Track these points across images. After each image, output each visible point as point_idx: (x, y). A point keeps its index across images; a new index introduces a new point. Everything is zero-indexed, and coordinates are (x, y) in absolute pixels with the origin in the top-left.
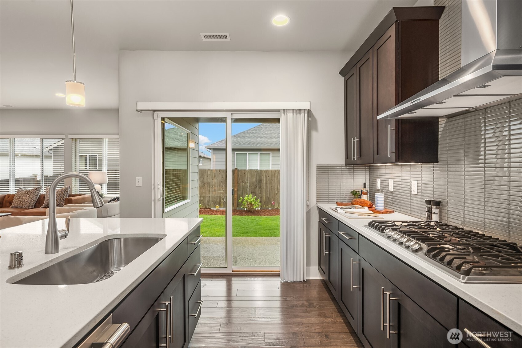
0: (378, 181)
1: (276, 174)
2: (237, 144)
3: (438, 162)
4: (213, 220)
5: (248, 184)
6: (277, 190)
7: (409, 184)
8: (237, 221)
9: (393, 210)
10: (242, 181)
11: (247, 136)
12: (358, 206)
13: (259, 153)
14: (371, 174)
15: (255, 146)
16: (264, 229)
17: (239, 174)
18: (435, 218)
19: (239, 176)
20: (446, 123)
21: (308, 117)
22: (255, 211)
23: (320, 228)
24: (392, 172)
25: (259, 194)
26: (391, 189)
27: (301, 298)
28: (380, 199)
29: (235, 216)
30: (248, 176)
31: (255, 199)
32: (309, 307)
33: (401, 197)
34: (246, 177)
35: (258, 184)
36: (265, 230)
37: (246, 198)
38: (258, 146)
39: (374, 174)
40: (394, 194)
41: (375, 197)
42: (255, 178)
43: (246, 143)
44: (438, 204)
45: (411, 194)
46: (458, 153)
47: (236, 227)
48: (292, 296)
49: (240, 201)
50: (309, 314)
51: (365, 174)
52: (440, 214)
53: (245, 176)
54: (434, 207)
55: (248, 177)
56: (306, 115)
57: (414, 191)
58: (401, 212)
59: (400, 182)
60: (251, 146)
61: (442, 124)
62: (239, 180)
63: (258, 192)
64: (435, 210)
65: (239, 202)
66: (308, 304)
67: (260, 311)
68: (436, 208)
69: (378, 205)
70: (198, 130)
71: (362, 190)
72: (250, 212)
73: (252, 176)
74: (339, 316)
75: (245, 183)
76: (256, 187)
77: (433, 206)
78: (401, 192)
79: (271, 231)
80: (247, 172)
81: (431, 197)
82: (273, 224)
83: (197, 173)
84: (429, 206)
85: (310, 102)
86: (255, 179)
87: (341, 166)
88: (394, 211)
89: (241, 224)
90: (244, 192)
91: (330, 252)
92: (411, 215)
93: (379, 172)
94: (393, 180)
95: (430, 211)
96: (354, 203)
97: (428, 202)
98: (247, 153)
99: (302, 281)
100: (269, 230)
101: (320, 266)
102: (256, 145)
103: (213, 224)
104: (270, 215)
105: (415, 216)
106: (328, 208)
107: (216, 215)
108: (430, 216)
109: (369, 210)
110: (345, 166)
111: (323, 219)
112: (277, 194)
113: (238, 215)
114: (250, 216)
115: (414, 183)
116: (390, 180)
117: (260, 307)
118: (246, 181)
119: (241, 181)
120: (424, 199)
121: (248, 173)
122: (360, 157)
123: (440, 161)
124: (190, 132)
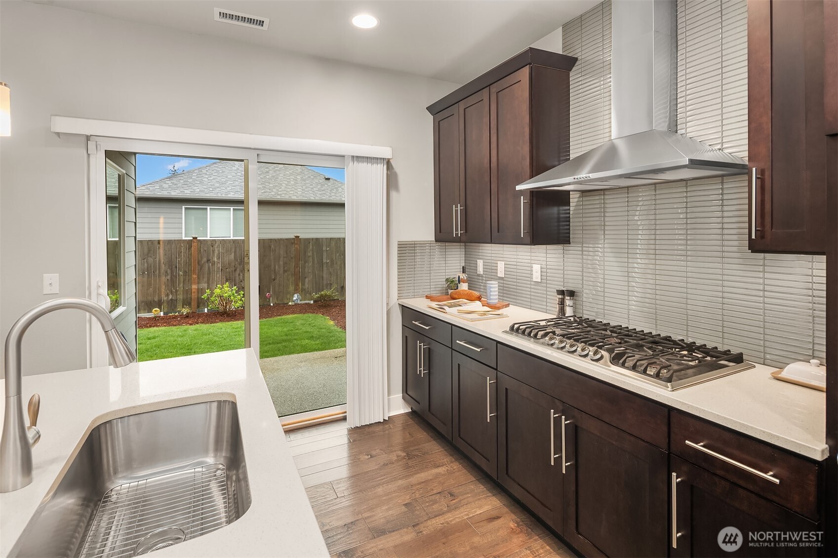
0: (480, 263)
1: (272, 246)
2: (186, 191)
3: (570, 244)
4: (154, 338)
5: (220, 265)
6: (275, 272)
7: (529, 269)
8: (206, 335)
9: (507, 303)
10: (208, 261)
11: (207, 176)
12: (461, 300)
13: (232, 208)
14: (466, 253)
15: (224, 195)
16: (265, 343)
17: (201, 247)
18: (569, 312)
19: (200, 251)
20: (580, 197)
21: (388, 169)
22: (236, 313)
23: (406, 337)
24: (502, 252)
25: (241, 282)
26: (501, 274)
27: (392, 448)
28: (494, 287)
29: (198, 325)
30: (219, 250)
31: (234, 292)
32: (409, 459)
33: (516, 286)
34: (216, 252)
35: (240, 265)
36: (266, 345)
37: (217, 291)
38: (229, 196)
39: (471, 253)
40: (506, 281)
41: (487, 288)
42: (233, 254)
43: (206, 190)
44: (572, 294)
45: (531, 281)
46: (596, 234)
47: (208, 347)
48: (377, 448)
49: (205, 296)
50: (414, 470)
51: (459, 253)
52: (574, 307)
53: (213, 251)
54: (569, 298)
55: (219, 253)
56: (385, 166)
57: (537, 277)
58: (517, 304)
59: (515, 265)
60: (215, 195)
61: (574, 199)
62: (202, 257)
63: (239, 278)
64: (568, 301)
65: (204, 299)
66: (405, 454)
67: (340, 485)
68: (570, 299)
69: (491, 297)
70: (135, 167)
71: (459, 277)
72: (225, 315)
73: (227, 251)
74: (453, 460)
75: (213, 264)
76: (235, 270)
77: (567, 298)
78: (517, 279)
79: (279, 345)
80: (217, 243)
81: (561, 286)
82: (276, 333)
83: (134, 252)
84: (560, 297)
85: (392, 147)
86: (232, 256)
87: (430, 243)
88: (509, 304)
89: (216, 339)
90: (212, 279)
91: (431, 371)
92: (532, 308)
93: (480, 251)
94: (503, 263)
95: (562, 303)
96: (456, 296)
97: (561, 292)
98: (209, 208)
99: (382, 421)
100: (273, 343)
101: (406, 393)
102: (227, 193)
103: (158, 347)
104: (264, 317)
105: (540, 309)
106: (422, 305)
107: (155, 328)
108: (562, 311)
109: (483, 306)
110: (435, 242)
111: (416, 323)
112: (274, 280)
113: (201, 323)
114: (227, 323)
115: (536, 268)
116: (499, 262)
117: (337, 480)
118: (216, 260)
119: (205, 259)
120: (555, 288)
121: (219, 245)
122: (466, 232)
123: (572, 242)
124: (124, 172)
